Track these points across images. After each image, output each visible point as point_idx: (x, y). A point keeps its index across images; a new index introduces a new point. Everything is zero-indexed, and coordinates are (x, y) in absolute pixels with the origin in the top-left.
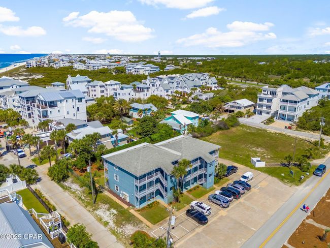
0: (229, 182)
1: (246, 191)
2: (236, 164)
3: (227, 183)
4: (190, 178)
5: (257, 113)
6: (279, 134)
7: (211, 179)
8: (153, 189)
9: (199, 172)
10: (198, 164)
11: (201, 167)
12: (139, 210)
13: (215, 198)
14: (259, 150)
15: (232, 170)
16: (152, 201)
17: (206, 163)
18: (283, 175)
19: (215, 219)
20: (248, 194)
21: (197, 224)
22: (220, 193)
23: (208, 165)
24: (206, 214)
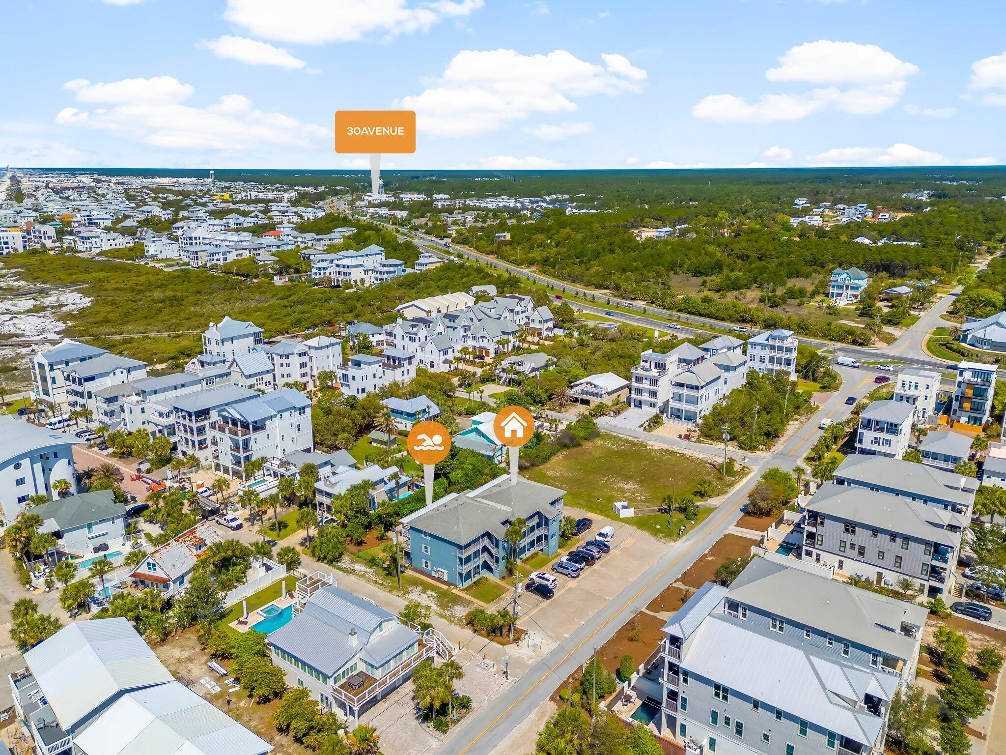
0: (579, 543)
1: (603, 554)
2: (590, 515)
3: (577, 545)
4: (525, 542)
5: (632, 404)
6: (668, 452)
7: (554, 542)
8: (480, 561)
9: (537, 533)
10: (536, 520)
11: (539, 525)
12: (464, 590)
13: (562, 567)
14: (630, 486)
15: (584, 524)
16: (477, 577)
17: (547, 519)
18: (658, 527)
19: (562, 591)
20: (605, 558)
21: (541, 599)
22: (568, 560)
23: (550, 522)
24: (551, 587)
